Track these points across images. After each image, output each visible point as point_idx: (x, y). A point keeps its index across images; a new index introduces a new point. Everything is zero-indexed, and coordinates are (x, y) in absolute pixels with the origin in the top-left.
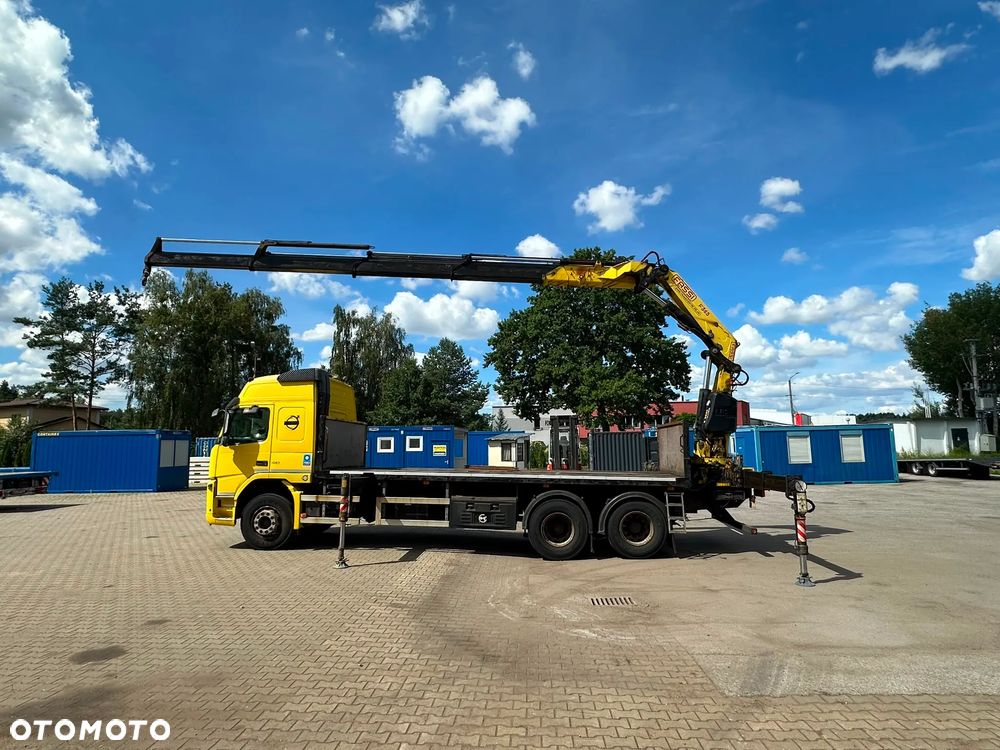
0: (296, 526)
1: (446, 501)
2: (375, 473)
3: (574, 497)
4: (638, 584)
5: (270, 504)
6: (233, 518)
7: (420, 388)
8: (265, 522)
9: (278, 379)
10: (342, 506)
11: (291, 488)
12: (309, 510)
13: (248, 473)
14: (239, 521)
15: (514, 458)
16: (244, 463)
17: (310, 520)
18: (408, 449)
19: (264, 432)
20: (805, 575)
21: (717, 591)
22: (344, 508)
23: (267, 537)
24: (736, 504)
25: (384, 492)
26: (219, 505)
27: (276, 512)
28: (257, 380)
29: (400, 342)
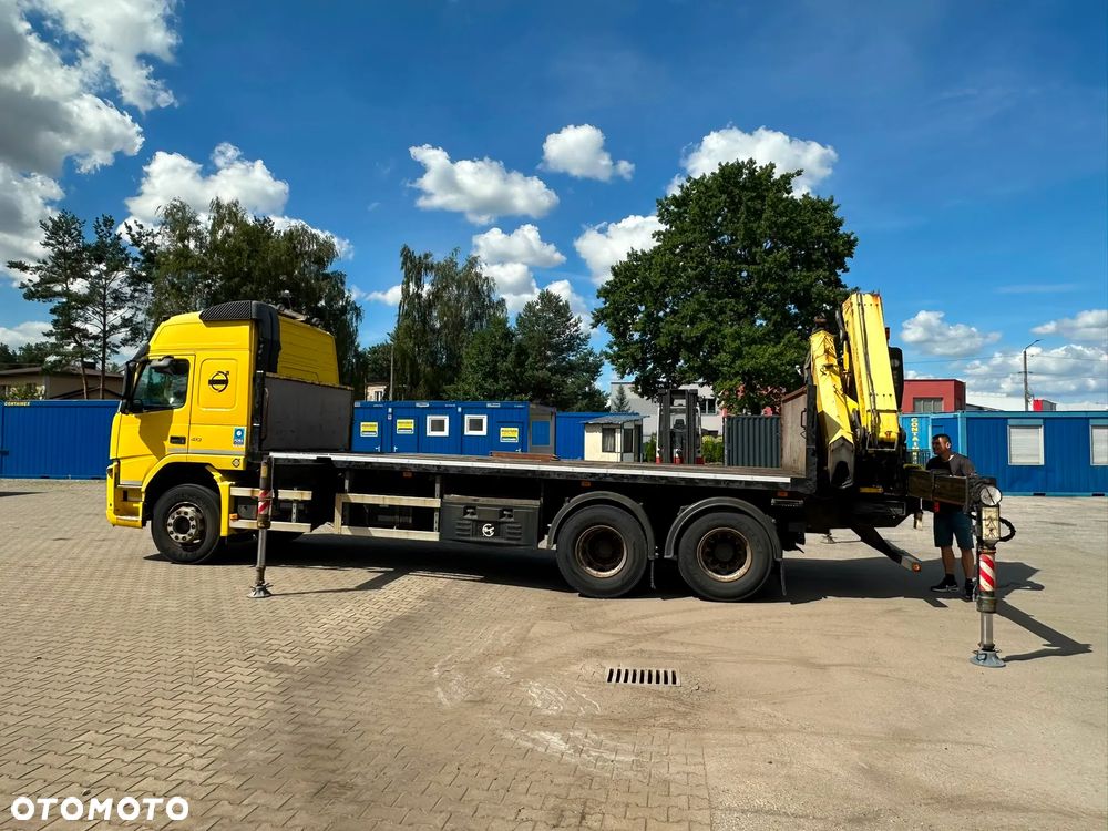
0: (224, 532)
1: (435, 503)
2: (335, 457)
3: (627, 501)
4: (702, 646)
5: (188, 499)
6: (140, 518)
7: (512, 356)
8: (182, 525)
9: (201, 317)
10: (261, 504)
11: (217, 476)
12: (242, 508)
13: (159, 452)
14: (149, 523)
15: (619, 448)
16: (154, 438)
17: (242, 524)
18: (468, 432)
19: (181, 396)
20: (989, 648)
21: (823, 667)
22: (263, 507)
23: (186, 545)
24: (894, 522)
25: (346, 487)
26: (125, 499)
27: (198, 510)
28: (174, 319)
29: (488, 296)
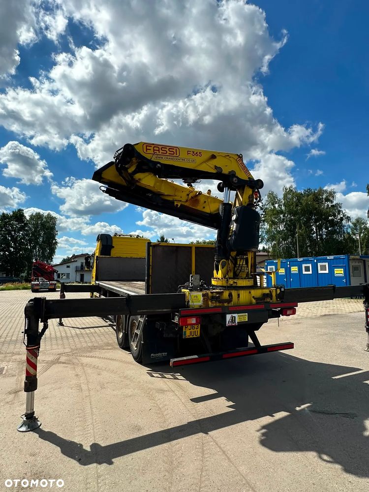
18: (320, 272)
